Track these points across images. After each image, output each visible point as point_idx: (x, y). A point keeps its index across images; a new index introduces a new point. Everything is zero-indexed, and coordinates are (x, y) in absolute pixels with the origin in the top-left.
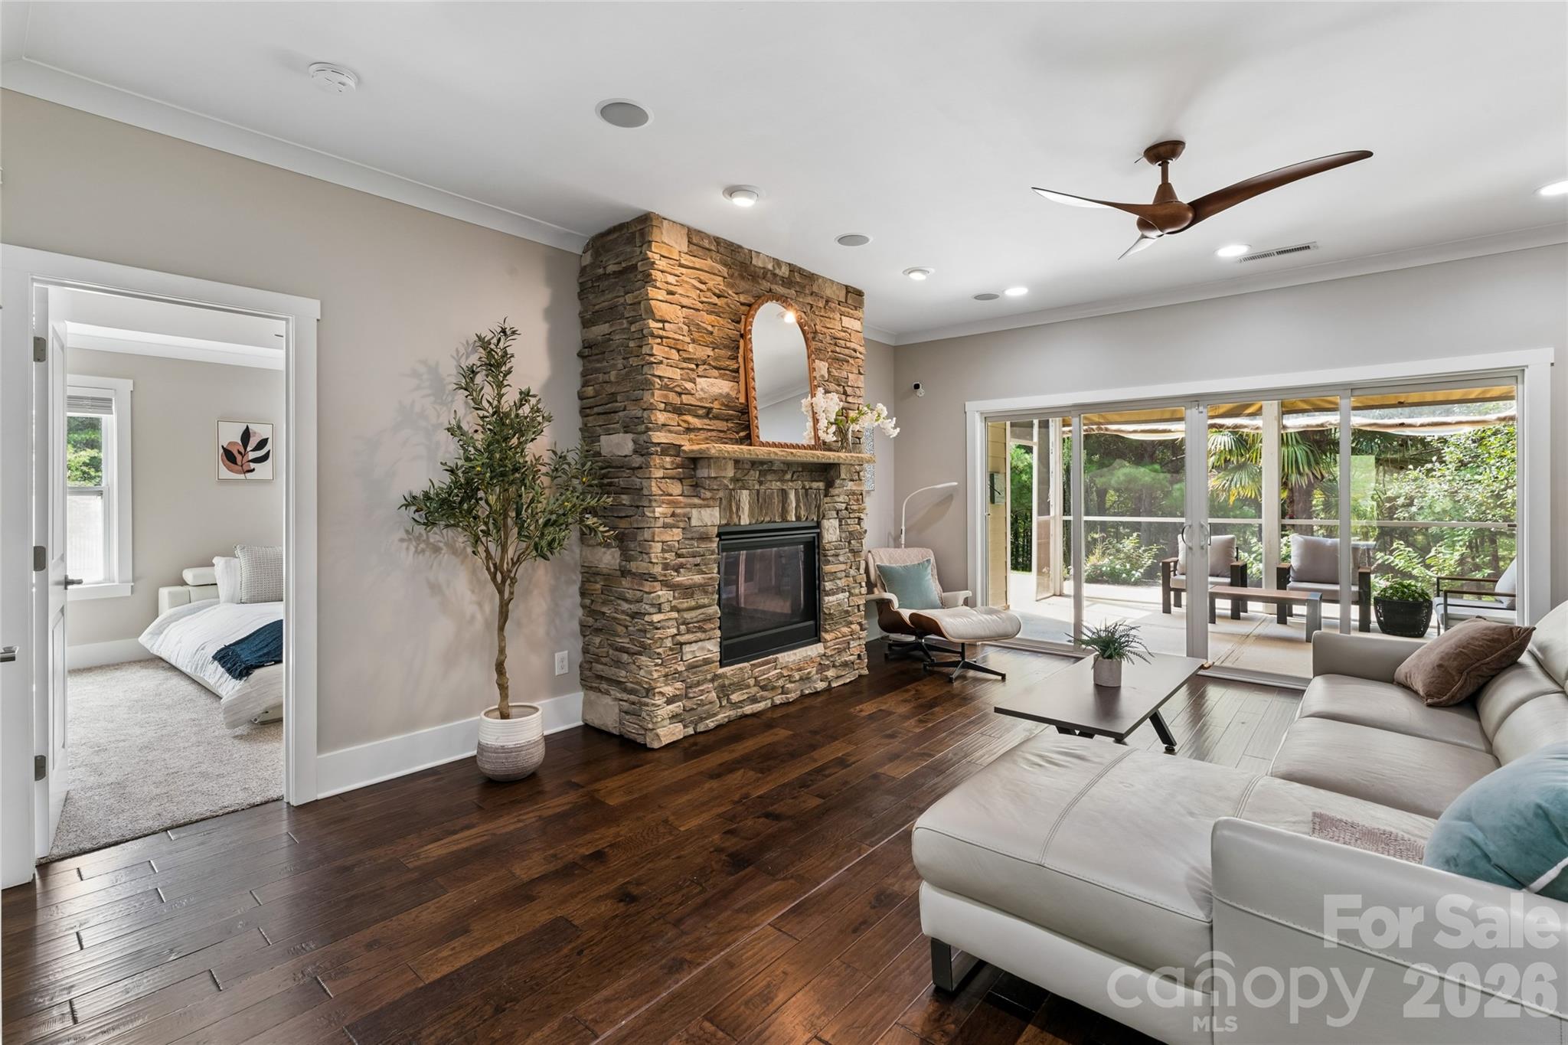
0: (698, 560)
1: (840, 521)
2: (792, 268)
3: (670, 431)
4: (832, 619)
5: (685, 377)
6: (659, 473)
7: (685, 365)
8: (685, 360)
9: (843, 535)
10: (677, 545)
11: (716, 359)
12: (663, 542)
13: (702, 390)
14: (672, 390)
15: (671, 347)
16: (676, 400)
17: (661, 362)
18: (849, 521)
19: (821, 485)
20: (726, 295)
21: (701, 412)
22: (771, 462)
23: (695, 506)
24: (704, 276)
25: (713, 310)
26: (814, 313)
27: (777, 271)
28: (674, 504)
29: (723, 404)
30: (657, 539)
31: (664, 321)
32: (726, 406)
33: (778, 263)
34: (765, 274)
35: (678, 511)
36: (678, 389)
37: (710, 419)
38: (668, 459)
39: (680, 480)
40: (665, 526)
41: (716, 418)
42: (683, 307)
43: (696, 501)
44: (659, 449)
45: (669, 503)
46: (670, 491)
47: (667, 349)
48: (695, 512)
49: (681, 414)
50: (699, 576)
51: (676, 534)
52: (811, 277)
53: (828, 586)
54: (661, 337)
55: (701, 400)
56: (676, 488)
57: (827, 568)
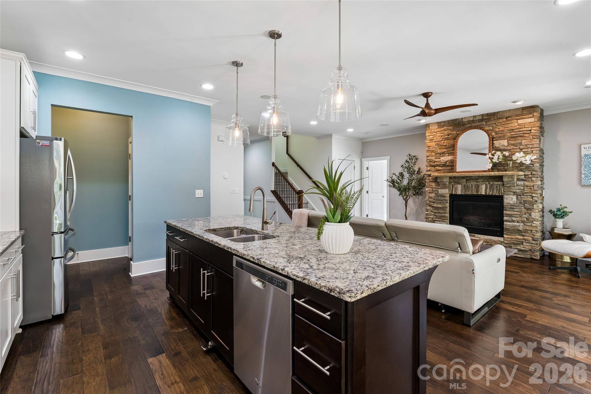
0: (440, 202)
1: (517, 196)
2: (482, 115)
3: (431, 171)
4: (509, 231)
5: (436, 158)
6: (428, 181)
7: (436, 155)
8: (436, 154)
9: (518, 201)
10: (433, 197)
11: (447, 151)
12: (429, 196)
13: (442, 160)
14: (432, 162)
15: (431, 152)
16: (434, 164)
17: (429, 156)
18: (522, 197)
19: (500, 183)
20: (450, 134)
21: (441, 166)
22: (471, 177)
23: (439, 188)
24: (442, 132)
25: (447, 139)
26: (497, 125)
27: (475, 119)
28: (432, 188)
29: (450, 162)
30: (427, 195)
31: (430, 147)
32: (451, 163)
33: (475, 116)
34: (469, 122)
35: (433, 189)
36: (433, 161)
37: (446, 167)
38: (430, 178)
39: (435, 182)
40: (429, 193)
41: (448, 166)
42: (435, 142)
43: (439, 187)
44: (428, 176)
45: (431, 187)
46: (431, 185)
47: (430, 153)
48: (439, 190)
49: (435, 167)
50: (441, 206)
51: (433, 195)
52: (494, 114)
53: (505, 218)
54: (429, 151)
55: (441, 163)
56: (433, 184)
57: (505, 212)
